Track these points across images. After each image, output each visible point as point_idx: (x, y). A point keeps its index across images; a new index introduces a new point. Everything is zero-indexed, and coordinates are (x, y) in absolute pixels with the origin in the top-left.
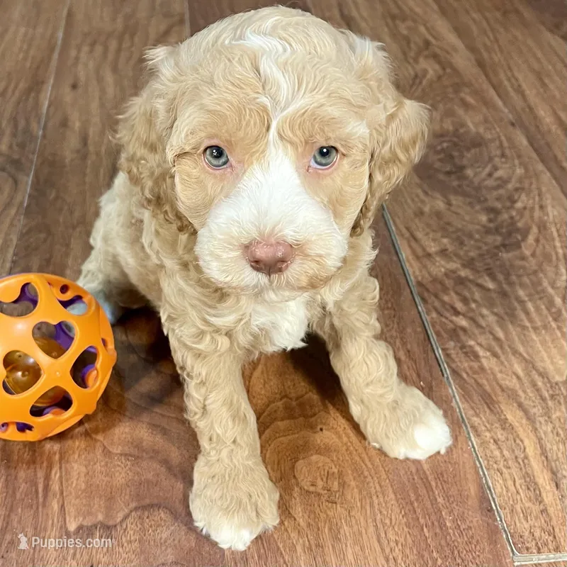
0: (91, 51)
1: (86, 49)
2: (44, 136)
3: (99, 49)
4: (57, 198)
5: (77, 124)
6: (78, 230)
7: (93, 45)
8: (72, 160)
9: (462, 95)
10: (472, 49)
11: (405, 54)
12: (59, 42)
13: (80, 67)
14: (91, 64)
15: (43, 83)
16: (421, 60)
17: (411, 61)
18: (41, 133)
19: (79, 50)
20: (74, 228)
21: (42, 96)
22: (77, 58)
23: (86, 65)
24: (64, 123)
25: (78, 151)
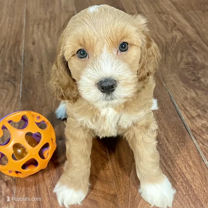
0: (38, 28)
1: (36, 27)
2: (24, 65)
3: (41, 27)
4: (34, 93)
5: (37, 60)
6: (45, 108)
7: (39, 25)
8: (38, 76)
9: (193, 46)
10: (193, 26)
11: (167, 28)
12: (25, 24)
13: (35, 35)
14: (39, 33)
15: (20, 42)
16: (174, 31)
17: (170, 32)
18: (22, 64)
19: (33, 27)
20: (43, 107)
21: (21, 47)
22: (33, 31)
23: (37, 34)
24: (32, 59)
25: (40, 72)
